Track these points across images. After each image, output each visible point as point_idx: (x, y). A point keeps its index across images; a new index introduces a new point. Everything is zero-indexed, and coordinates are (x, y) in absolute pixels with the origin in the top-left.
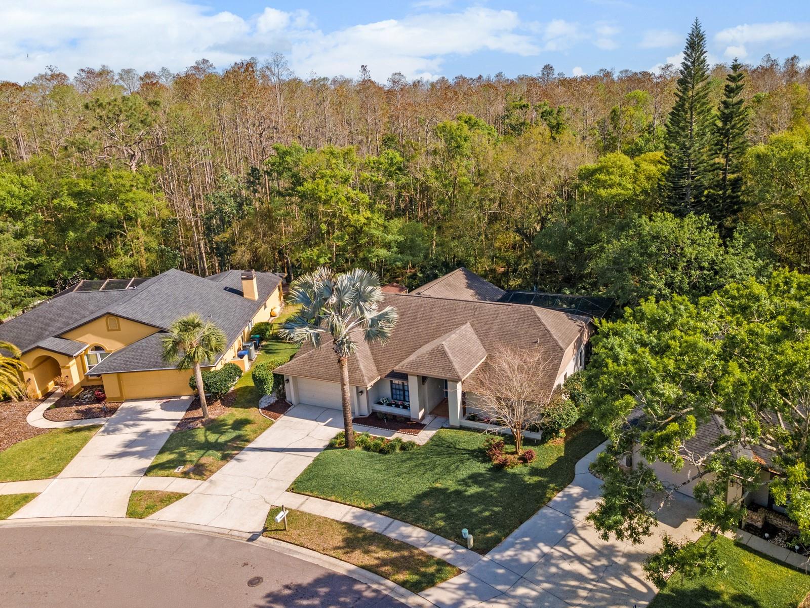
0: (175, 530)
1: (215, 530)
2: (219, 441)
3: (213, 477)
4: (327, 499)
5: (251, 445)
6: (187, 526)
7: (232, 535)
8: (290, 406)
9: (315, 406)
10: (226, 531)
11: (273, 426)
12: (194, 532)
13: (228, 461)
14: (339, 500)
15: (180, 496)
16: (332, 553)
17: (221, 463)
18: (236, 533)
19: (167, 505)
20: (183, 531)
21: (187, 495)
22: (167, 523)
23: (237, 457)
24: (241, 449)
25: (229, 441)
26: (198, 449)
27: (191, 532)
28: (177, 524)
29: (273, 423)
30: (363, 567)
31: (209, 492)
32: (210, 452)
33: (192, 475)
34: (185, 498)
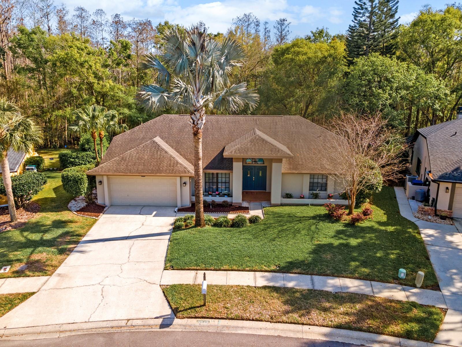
0: (41, 337)
1: (104, 324)
2: (45, 238)
3: (59, 271)
4: (220, 270)
5: (85, 239)
6: (57, 328)
7: (132, 326)
8: (104, 207)
9: (130, 205)
10: (123, 323)
11: (98, 222)
12: (73, 333)
13: (68, 255)
14: (235, 267)
15: (25, 297)
16: (284, 318)
17: (60, 257)
18: (139, 322)
19: (10, 309)
20: (56, 336)
21: (33, 293)
22: (22, 331)
23: (76, 249)
24: (77, 243)
25: (58, 237)
26: (21, 248)
27: (68, 334)
28: (39, 329)
29: (96, 220)
30: (339, 327)
31: (64, 285)
32: (40, 249)
33: (28, 273)
34: (34, 296)
